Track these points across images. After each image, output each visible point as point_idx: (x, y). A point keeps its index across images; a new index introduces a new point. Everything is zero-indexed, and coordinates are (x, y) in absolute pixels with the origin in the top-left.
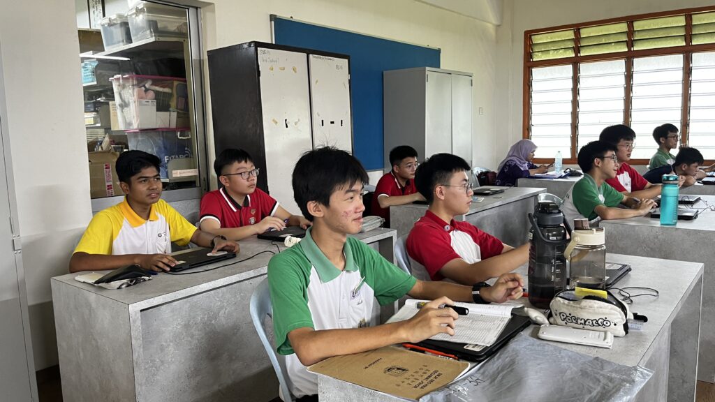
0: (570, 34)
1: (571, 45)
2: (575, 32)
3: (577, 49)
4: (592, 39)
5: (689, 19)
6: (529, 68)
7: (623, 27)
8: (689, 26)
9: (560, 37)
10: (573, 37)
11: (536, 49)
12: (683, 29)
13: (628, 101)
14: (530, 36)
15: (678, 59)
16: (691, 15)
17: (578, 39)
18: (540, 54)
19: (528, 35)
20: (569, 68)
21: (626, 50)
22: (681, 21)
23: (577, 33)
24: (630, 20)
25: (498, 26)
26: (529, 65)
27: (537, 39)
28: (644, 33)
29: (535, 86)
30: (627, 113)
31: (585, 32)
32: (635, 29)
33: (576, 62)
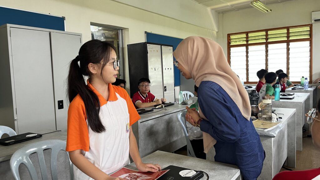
0: (244, 35)
1: (245, 39)
2: (246, 35)
3: (247, 41)
4: (253, 37)
5: (288, 30)
6: (230, 48)
7: (264, 33)
8: (288, 33)
9: (241, 36)
10: (246, 36)
11: (232, 41)
12: (286, 34)
13: (267, 60)
14: (230, 36)
15: (285, 45)
16: (289, 29)
17: (247, 37)
18: (233, 43)
19: (229, 35)
20: (245, 48)
21: (265, 41)
22: (285, 31)
23: (247, 35)
24: (267, 31)
25: (217, 32)
26: (229, 47)
27: (232, 37)
28: (271, 35)
29: (232, 55)
30: (267, 64)
31: (250, 35)
32: (268, 34)
33: (247, 46)
